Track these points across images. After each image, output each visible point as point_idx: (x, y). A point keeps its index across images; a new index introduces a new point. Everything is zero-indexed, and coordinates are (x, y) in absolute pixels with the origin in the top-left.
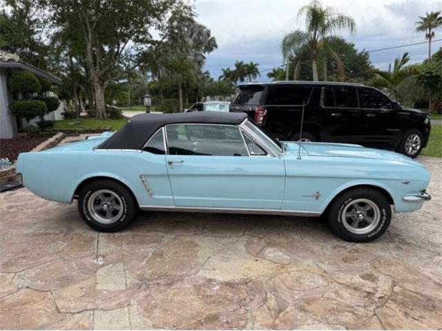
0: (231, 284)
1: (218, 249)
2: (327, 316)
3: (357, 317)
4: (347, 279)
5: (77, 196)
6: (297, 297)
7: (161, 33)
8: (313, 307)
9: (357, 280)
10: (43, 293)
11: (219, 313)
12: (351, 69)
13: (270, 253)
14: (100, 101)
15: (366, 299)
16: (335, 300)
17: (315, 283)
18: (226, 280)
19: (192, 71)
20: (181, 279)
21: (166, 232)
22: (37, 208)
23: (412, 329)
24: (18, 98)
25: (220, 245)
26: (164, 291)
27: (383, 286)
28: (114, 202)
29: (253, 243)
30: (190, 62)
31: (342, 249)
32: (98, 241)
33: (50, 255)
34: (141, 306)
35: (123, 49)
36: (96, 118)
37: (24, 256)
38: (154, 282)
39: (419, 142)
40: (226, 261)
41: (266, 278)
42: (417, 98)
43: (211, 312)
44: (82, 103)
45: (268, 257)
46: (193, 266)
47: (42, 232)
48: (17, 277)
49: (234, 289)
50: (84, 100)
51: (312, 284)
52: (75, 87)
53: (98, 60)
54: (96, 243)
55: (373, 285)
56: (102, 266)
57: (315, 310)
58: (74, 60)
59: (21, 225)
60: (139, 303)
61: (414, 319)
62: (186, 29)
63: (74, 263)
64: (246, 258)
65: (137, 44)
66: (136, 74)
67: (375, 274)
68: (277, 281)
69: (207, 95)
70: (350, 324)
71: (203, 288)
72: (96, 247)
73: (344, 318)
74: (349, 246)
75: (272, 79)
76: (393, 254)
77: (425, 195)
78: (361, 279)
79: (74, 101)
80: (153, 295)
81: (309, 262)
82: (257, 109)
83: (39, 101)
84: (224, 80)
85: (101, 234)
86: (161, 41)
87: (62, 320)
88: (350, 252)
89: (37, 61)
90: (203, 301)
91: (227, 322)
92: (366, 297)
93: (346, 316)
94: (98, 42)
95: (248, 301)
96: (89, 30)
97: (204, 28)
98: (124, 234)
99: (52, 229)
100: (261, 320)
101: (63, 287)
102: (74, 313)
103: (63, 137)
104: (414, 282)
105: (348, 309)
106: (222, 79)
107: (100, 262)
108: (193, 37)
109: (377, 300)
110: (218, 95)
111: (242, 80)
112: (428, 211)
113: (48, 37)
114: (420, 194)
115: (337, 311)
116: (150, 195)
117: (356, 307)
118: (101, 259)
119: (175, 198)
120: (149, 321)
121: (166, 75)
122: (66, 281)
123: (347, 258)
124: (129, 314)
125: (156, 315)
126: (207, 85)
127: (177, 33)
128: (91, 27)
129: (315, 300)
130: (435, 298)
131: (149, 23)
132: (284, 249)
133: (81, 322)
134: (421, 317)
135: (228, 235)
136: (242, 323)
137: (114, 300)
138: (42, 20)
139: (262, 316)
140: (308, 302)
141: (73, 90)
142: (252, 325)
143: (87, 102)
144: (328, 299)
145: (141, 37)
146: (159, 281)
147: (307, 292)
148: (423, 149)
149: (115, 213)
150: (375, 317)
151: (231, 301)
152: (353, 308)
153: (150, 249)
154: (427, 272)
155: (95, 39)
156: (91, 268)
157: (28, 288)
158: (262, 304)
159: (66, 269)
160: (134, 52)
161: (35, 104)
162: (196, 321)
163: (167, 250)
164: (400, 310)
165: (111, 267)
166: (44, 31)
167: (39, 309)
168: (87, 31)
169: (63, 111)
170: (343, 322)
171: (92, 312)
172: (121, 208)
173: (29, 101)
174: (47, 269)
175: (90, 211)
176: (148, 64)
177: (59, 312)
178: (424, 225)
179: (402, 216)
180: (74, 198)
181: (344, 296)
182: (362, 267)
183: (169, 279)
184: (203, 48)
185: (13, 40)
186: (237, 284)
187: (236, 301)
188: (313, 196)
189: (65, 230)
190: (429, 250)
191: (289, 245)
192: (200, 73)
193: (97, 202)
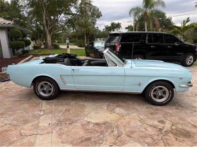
0: (98, 124)
1: (95, 108)
2: (140, 139)
3: (153, 140)
4: (151, 122)
5: (33, 84)
6: (127, 130)
7: (76, 10)
8: (134, 135)
9: (156, 123)
10: (16, 127)
11: (91, 137)
12: (164, 25)
13: (117, 110)
14: (49, 41)
15: (159, 132)
16: (144, 132)
17: (136, 124)
18: (96, 122)
19: (90, 27)
20: (76, 121)
21: (72, 100)
22: (17, 89)
23: (178, 146)
24: (13, 40)
25: (95, 106)
26: (68, 127)
27: (168, 126)
28: (49, 87)
29: (111, 105)
30: (89, 23)
31: (150, 109)
32: (42, 104)
33: (21, 110)
34: (57, 133)
35: (59, 17)
36: (48, 48)
37: (9, 110)
38: (64, 122)
39: (193, 59)
40: (97, 114)
41: (114, 122)
42: (194, 38)
43: (88, 137)
44: (42, 42)
45: (116, 112)
46: (82, 116)
47: (18, 99)
48: (5, 119)
49: (99, 126)
50: (43, 41)
51: (135, 125)
52: (39, 35)
53: (48, 23)
54: (41, 105)
55: (163, 125)
56: (42, 115)
57: (135, 136)
58: (38, 23)
59: (10, 96)
60: (57, 132)
61: (180, 141)
62: (88, 8)
63: (30, 114)
64: (106, 112)
65: (66, 15)
66: (66, 29)
67: (164, 120)
68: (119, 123)
69: (98, 38)
70: (150, 143)
71: (85, 126)
72: (41, 107)
73: (147, 140)
74: (154, 107)
75: (127, 30)
76: (174, 111)
77: (190, 84)
78: (157, 123)
79: (38, 41)
80: (63, 128)
81: (135, 115)
82: (116, 44)
83: (21, 42)
84: (106, 30)
85: (44, 101)
86: (76, 14)
87: (22, 139)
88: (154, 110)
89: (22, 24)
90: (85, 131)
91: (94, 141)
92: (159, 131)
93: (148, 139)
94: (48, 15)
95: (105, 132)
96: (44, 9)
97: (96, 7)
98: (53, 101)
99: (23, 98)
100: (110, 140)
101: (24, 124)
102: (28, 136)
103: (32, 57)
104: (182, 124)
105: (150, 136)
106: (104, 30)
107: (42, 113)
108: (91, 11)
109: (163, 132)
110: (102, 38)
111: (114, 31)
112: (193, 91)
113: (26, 13)
114: (188, 84)
115: (145, 137)
116: (65, 84)
117: (154, 136)
118: (42, 112)
119: (76, 85)
120: (60, 140)
121: (79, 29)
122: (26, 122)
123: (152, 113)
124: (52, 137)
125: (63, 137)
126: (97, 33)
127: (83, 10)
128: (45, 8)
129: (135, 132)
130: (191, 132)
131: (71, 6)
132: (124, 108)
133: (30, 140)
134: (183, 141)
135: (100, 102)
136: (101, 142)
137: (46, 130)
138: (24, 6)
139: (110, 139)
140: (132, 133)
141: (38, 36)
142: (105, 143)
143: (44, 42)
144: (141, 131)
145: (67, 12)
146: (66, 122)
147: (132, 128)
148: (194, 62)
149: (50, 92)
150: (162, 140)
151: (97, 132)
152: (152, 136)
153: (64, 108)
154: (189, 120)
155: (47, 13)
156: (37, 116)
157: (9, 124)
158: (111, 133)
159: (27, 116)
160: (64, 19)
161: (20, 43)
162: (80, 140)
163: (71, 109)
164: (174, 137)
165: (46, 116)
166: (25, 10)
167: (13, 134)
168: (43, 10)
169: (33, 46)
170: (146, 142)
171: (35, 136)
172: (52, 90)
173: (17, 42)
174: (19, 116)
175: (39, 91)
176: (71, 24)
177: (21, 135)
178: (191, 98)
179: (180, 94)
180: (32, 85)
181: (149, 131)
182: (159, 117)
183: (71, 121)
184: (95, 17)
185: (11, 15)
186: (101, 124)
187: (99, 132)
188: (137, 85)
189: (28, 99)
190: (191, 110)
191: (127, 107)
192: (94, 28)
193: (42, 87)
